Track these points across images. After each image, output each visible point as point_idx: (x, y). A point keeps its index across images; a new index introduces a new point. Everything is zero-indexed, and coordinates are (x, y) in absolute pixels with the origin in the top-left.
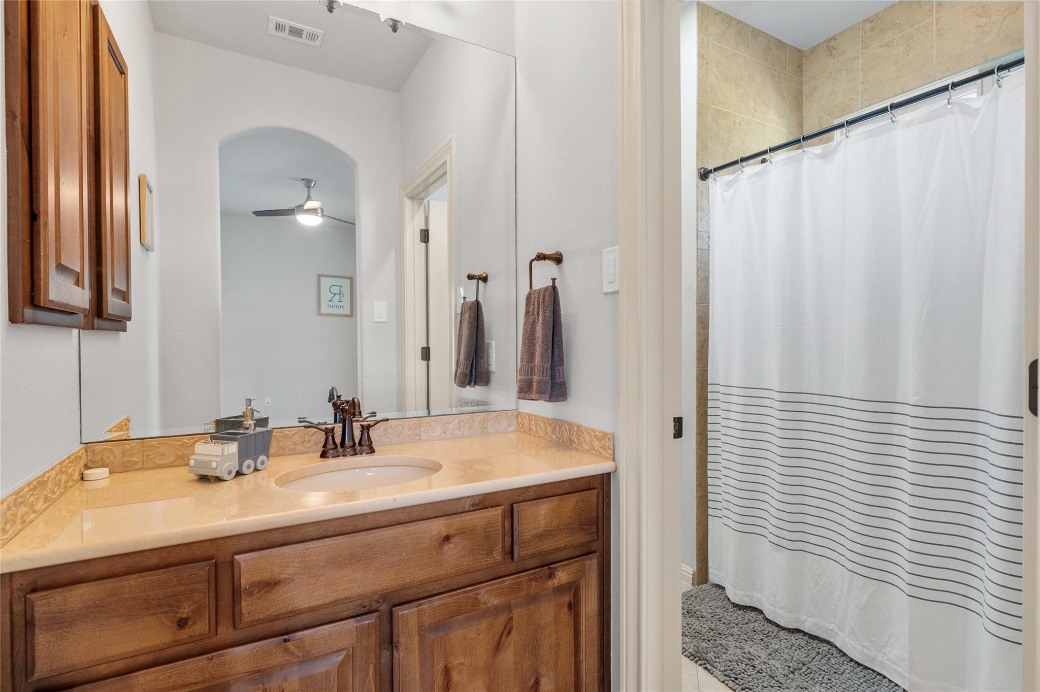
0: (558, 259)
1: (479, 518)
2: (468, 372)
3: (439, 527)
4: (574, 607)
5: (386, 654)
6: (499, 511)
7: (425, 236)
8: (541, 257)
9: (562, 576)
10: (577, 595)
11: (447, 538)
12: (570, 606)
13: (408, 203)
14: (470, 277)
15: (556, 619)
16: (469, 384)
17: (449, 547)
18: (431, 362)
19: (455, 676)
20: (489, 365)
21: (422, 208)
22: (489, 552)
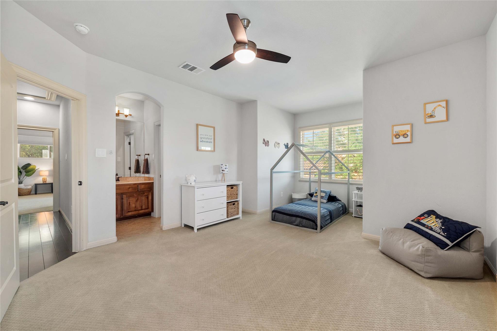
0: (149, 154)
1: (134, 186)
2: (136, 171)
3: (128, 187)
4: (148, 198)
5: (122, 200)
6: (137, 185)
7: (130, 143)
8: (146, 154)
9: (146, 194)
10: (148, 196)
11: (130, 188)
12: (147, 198)
13: (126, 137)
14: (137, 155)
15: (145, 199)
16: (137, 173)
17: (130, 189)
18: (131, 170)
19: (131, 204)
20: (140, 170)
21: (129, 137)
22: (135, 190)
